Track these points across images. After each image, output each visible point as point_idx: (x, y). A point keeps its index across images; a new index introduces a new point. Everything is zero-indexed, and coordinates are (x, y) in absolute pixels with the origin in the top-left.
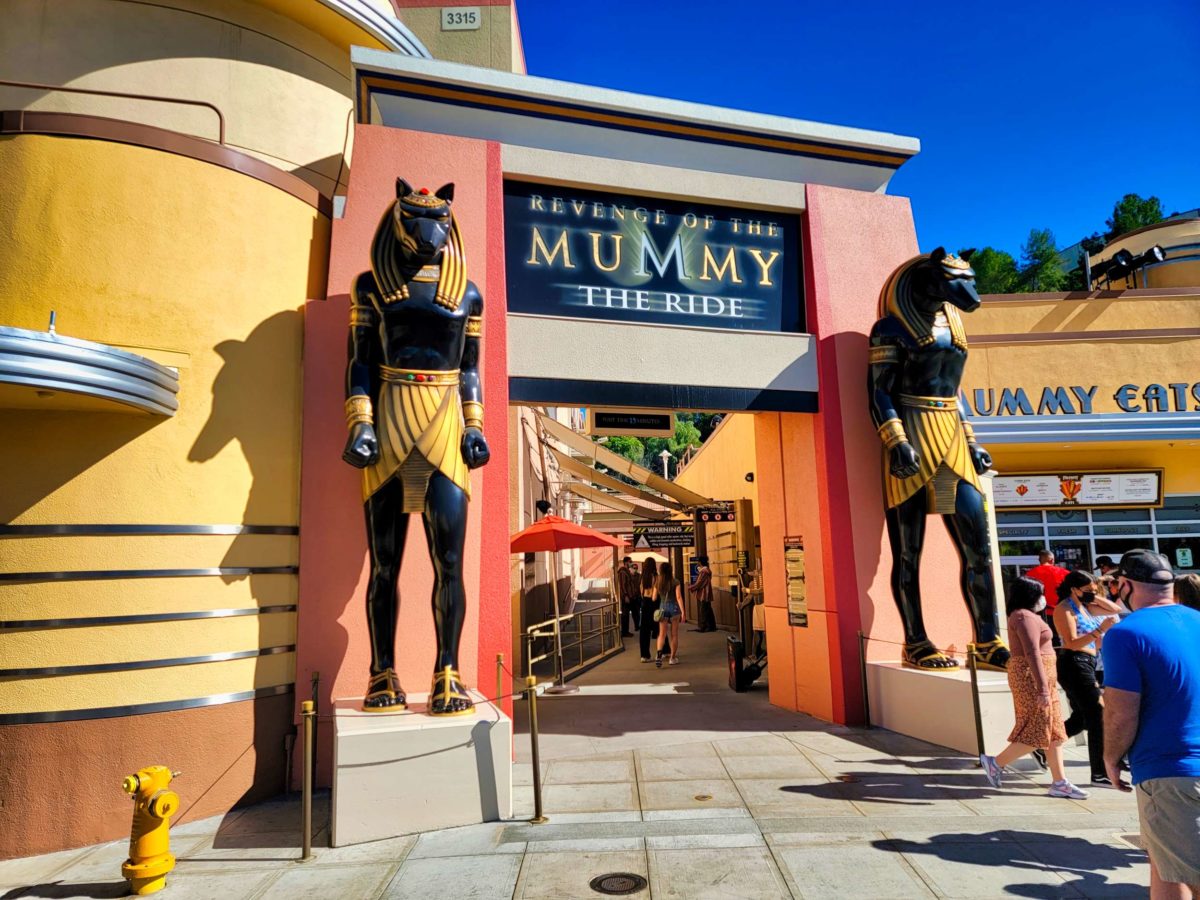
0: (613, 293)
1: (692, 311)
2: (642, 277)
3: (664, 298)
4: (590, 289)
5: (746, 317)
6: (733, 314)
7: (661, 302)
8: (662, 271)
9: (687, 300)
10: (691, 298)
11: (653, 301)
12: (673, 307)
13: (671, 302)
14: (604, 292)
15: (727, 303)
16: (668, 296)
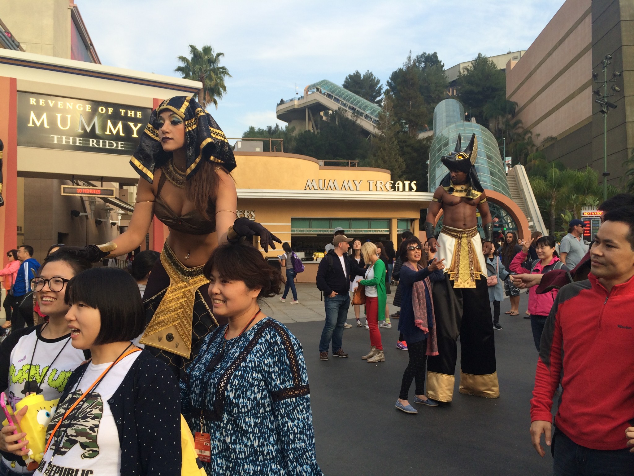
0: (66, 139)
1: (101, 146)
2: (80, 132)
3: (89, 141)
4: (56, 137)
5: (125, 149)
6: (120, 148)
7: (87, 142)
8: (88, 130)
9: (99, 142)
10: (101, 141)
11: (84, 142)
12: (93, 145)
13: (92, 143)
14: (62, 138)
15: (117, 144)
16: (91, 140)
